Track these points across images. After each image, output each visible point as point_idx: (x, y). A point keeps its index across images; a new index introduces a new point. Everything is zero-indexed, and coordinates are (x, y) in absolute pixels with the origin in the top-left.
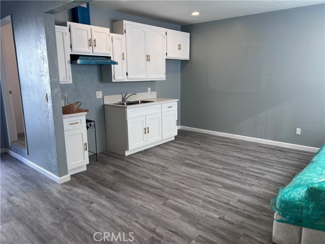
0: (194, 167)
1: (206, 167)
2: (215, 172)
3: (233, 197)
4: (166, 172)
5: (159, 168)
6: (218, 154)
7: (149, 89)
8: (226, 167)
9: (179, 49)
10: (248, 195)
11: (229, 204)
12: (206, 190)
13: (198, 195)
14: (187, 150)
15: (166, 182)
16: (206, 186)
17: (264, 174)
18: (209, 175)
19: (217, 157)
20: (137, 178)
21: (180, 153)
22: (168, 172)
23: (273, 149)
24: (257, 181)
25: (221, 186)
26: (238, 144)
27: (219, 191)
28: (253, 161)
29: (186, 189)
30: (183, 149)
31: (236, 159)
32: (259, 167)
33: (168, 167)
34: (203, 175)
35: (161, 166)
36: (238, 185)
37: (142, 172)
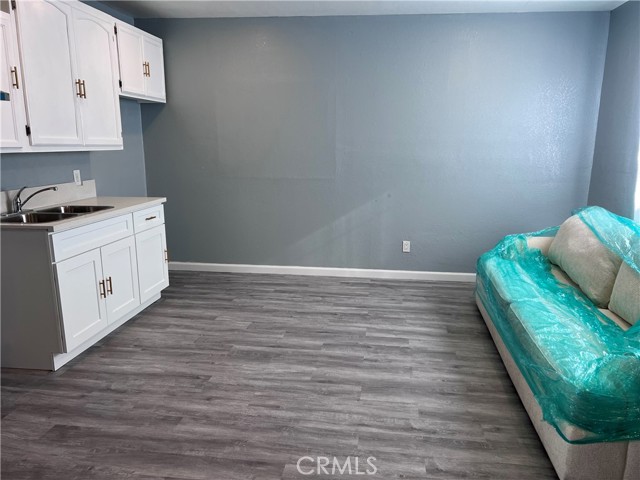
0: (265, 357)
1: (290, 350)
2: (320, 359)
3: (404, 408)
4: (210, 388)
5: (186, 384)
6: (290, 314)
7: (77, 173)
8: (328, 341)
9: (147, 74)
10: (424, 395)
11: (412, 429)
12: (340, 408)
13: (336, 428)
14: (213, 318)
15: (235, 417)
16: (332, 398)
17: (406, 341)
18: (315, 369)
19: (293, 321)
20: (146, 430)
21: (203, 329)
22: (216, 387)
23: (371, 285)
24: (409, 358)
25: (359, 389)
26: (307, 286)
27: (367, 404)
28: (364, 317)
29: (297, 420)
30: (201, 318)
31: (331, 317)
32: (384, 327)
33: (206, 373)
34: (304, 374)
35: (183, 376)
36: (387, 376)
37: (146, 407)
